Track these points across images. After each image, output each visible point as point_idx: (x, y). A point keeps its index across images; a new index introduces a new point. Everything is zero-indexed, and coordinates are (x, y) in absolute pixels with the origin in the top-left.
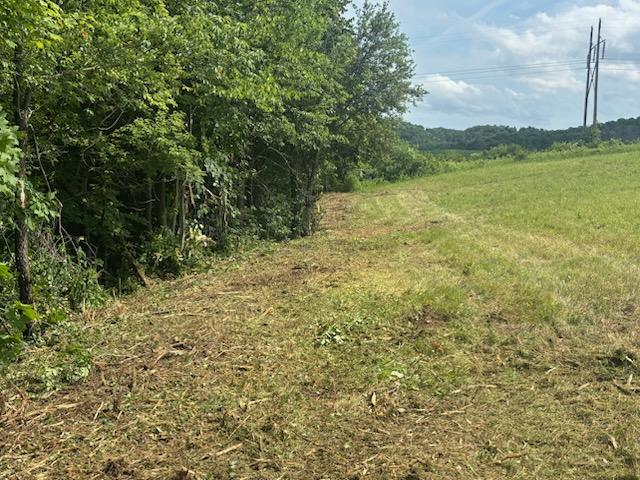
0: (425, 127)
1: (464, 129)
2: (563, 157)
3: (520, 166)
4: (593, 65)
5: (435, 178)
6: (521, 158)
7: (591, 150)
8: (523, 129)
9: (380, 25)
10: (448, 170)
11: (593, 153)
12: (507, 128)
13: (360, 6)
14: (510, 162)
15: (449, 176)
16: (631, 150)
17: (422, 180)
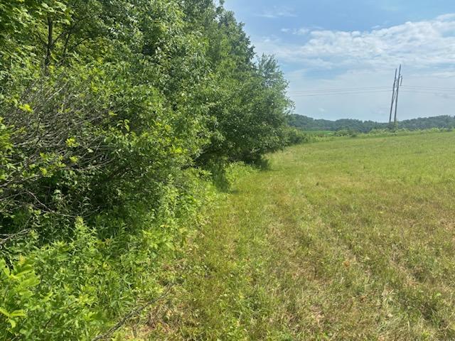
0: (314, 118)
1: (335, 120)
2: (376, 137)
3: (352, 141)
4: (396, 89)
5: (307, 145)
6: (354, 136)
7: (391, 134)
8: (366, 122)
9: (270, 66)
10: (315, 141)
11: (392, 135)
12: (357, 121)
13: (260, 56)
14: (348, 139)
15: (314, 144)
16: (413, 134)
17: (300, 146)
